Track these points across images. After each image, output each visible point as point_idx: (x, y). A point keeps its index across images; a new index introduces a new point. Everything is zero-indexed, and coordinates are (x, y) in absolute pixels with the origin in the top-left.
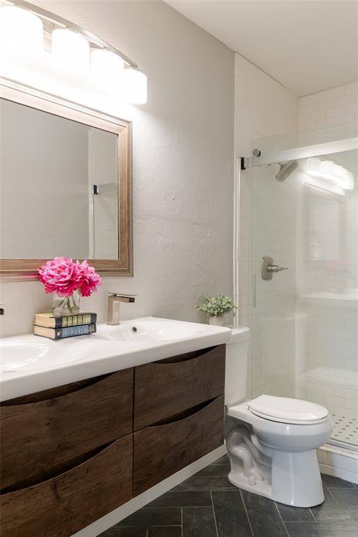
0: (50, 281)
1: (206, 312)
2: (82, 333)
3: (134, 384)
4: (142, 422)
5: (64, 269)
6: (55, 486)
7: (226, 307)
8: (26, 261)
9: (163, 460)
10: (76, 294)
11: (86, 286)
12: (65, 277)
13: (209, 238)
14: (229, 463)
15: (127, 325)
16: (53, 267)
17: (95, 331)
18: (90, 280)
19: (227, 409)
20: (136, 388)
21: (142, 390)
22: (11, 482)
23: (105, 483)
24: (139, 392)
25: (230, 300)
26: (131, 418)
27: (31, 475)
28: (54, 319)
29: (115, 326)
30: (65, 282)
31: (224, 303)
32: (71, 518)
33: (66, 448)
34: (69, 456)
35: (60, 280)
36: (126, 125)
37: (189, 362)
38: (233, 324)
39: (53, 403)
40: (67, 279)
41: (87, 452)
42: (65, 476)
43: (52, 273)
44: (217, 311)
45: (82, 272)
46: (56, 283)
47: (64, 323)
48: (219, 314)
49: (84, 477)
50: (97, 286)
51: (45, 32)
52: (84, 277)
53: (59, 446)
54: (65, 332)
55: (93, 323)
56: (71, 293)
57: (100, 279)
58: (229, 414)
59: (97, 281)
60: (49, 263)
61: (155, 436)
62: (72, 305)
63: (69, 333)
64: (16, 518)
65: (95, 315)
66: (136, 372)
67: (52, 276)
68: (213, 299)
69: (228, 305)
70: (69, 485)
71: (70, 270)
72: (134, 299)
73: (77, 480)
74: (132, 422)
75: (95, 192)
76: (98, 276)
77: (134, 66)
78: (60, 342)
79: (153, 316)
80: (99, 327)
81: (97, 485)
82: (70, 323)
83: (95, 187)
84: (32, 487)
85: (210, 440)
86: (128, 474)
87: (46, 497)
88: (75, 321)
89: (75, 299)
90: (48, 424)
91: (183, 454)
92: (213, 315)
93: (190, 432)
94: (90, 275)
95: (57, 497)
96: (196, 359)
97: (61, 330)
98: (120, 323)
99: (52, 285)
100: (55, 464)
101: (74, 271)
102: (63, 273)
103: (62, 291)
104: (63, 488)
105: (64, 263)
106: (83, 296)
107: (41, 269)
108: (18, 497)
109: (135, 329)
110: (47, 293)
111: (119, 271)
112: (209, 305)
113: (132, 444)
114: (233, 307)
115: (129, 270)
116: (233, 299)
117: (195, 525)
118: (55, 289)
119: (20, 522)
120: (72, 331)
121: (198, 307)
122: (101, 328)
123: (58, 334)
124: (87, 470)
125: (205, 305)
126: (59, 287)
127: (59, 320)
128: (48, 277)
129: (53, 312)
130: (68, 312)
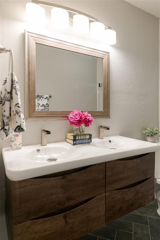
0: (71, 120)
1: (145, 134)
2: (85, 142)
3: (106, 170)
4: (110, 188)
5: (77, 115)
6: (65, 217)
7: (155, 132)
8: (63, 112)
9: (121, 207)
10: (83, 125)
11: (87, 122)
12: (77, 118)
13: (147, 101)
14: (157, 203)
15: (107, 139)
16: (73, 114)
17: (91, 142)
18: (88, 120)
19: (156, 180)
20: (106, 172)
21: (110, 173)
22: (43, 214)
23: (91, 216)
24: (108, 174)
25: (157, 129)
26: (105, 186)
27: (54, 211)
28: (73, 136)
29: (101, 140)
30: (77, 121)
31: (154, 131)
32: (73, 232)
33: (70, 199)
34: (72, 203)
35: (75, 120)
36: (107, 54)
37: (135, 160)
38: (159, 140)
39: (64, 178)
40: (78, 119)
41: (81, 201)
42: (70, 212)
43: (72, 117)
44: (150, 134)
45: (85, 116)
46: (74, 121)
47: (77, 138)
48: (152, 135)
49: (80, 213)
50: (92, 123)
51: (70, 18)
52: (85, 119)
53: (67, 198)
54: (78, 142)
55: (90, 138)
56: (80, 125)
57: (93, 119)
58: (157, 183)
59: (92, 120)
60: (72, 113)
61: (117, 196)
62: (81, 130)
63: (79, 142)
64: (46, 231)
65: (91, 135)
66: (106, 164)
67: (72, 118)
68: (148, 129)
69: (156, 132)
70: (72, 217)
71: (79, 115)
72: (109, 128)
73: (76, 214)
74: (105, 188)
75: (99, 86)
76: (92, 118)
77: (110, 28)
78: (75, 146)
79: (119, 135)
80: (93, 140)
81: (87, 217)
82: (80, 138)
83: (99, 84)
84: (53, 217)
85: (146, 198)
86: (103, 213)
87: (60, 222)
88: (82, 137)
89: (83, 128)
90: (61, 187)
91: (132, 204)
92: (149, 136)
93: (136, 194)
94: (88, 118)
95: (66, 222)
96: (139, 159)
97: (75, 141)
98: (104, 138)
99: (72, 122)
100: (65, 207)
101: (81, 116)
102: (76, 117)
103: (76, 124)
104: (69, 218)
105: (77, 113)
106: (86, 126)
107: (69, 115)
108: (46, 221)
109: (110, 141)
110: (71, 125)
111: (103, 116)
112: (147, 131)
113: (105, 199)
114: (159, 132)
115: (108, 115)
116: (159, 128)
117: (139, 234)
118: (73, 124)
119: (48, 233)
120: (81, 142)
121: (141, 132)
122: (94, 140)
123: (75, 143)
124: (82, 210)
125: (144, 131)
126: (75, 123)
127: (75, 137)
128: (70, 118)
129: (73, 133)
130: (79, 133)
